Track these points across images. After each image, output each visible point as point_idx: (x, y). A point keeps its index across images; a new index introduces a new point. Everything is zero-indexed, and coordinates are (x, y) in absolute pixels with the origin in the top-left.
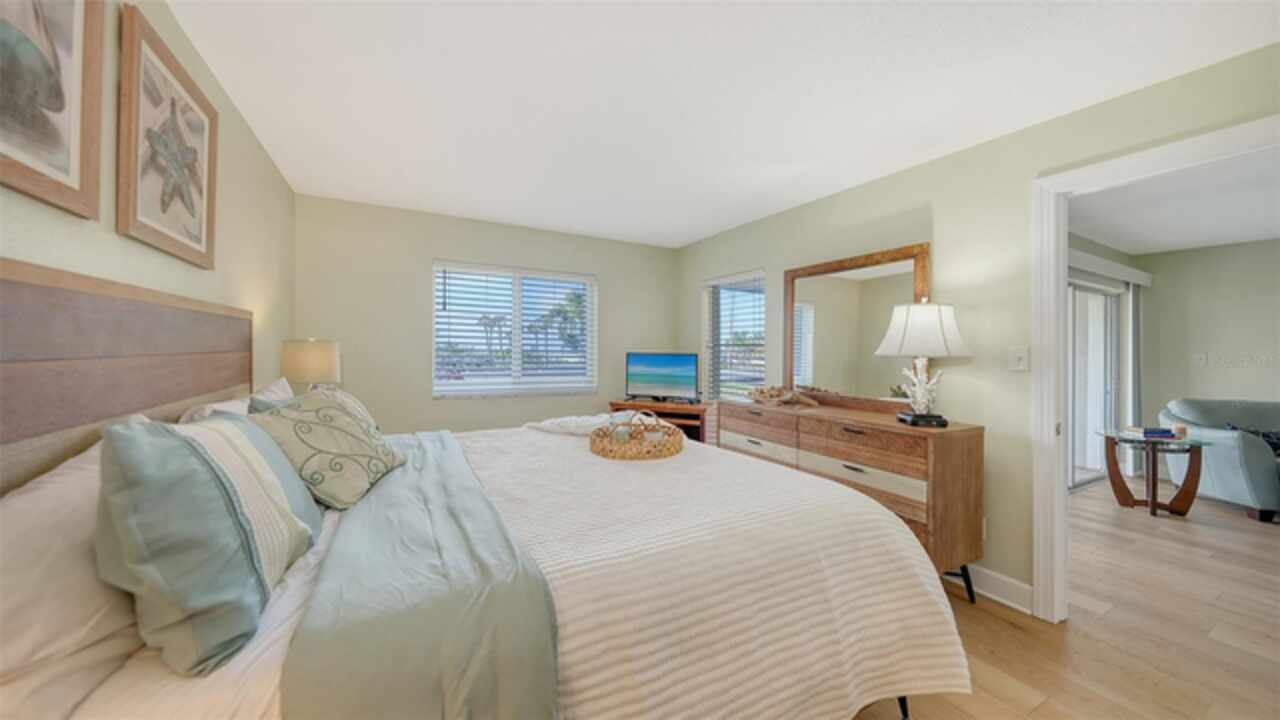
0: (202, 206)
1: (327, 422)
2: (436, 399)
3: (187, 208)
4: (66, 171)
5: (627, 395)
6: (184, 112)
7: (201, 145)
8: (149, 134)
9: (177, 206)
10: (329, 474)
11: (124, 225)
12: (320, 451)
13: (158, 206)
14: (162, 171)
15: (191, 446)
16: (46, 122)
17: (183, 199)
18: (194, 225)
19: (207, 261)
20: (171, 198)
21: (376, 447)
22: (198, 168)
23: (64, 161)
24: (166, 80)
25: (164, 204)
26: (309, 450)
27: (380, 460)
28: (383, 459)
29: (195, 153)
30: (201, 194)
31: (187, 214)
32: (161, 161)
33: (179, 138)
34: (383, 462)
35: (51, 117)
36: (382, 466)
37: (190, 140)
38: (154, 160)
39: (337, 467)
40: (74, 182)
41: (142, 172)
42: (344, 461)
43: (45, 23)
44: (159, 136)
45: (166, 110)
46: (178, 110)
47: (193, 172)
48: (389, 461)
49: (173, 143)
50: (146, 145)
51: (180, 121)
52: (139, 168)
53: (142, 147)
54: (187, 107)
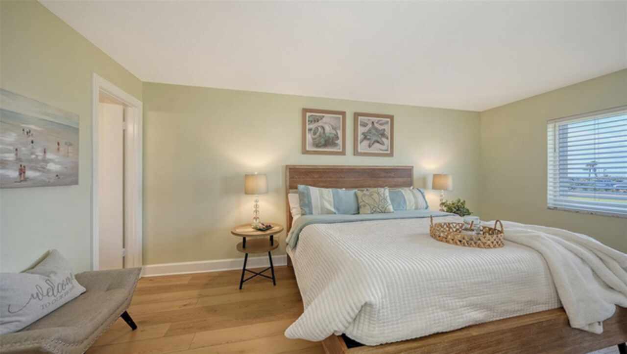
0: (387, 142)
1: (371, 195)
3: (381, 144)
4: (339, 149)
6: (377, 123)
7: (387, 128)
8: (363, 134)
9: (376, 145)
10: (362, 207)
11: (356, 153)
12: (364, 201)
13: (368, 147)
14: (369, 139)
16: (335, 143)
17: (378, 142)
18: (384, 148)
19: (391, 155)
20: (373, 143)
21: (380, 205)
22: (385, 133)
23: (338, 147)
24: (369, 120)
25: (370, 146)
26: (362, 201)
27: (379, 208)
28: (381, 209)
29: (384, 130)
30: (387, 138)
31: (381, 146)
32: (368, 137)
33: (376, 129)
34: (380, 210)
35: (337, 142)
36: (378, 210)
37: (381, 128)
38: (365, 138)
39: (364, 206)
40: (341, 150)
41: (361, 142)
42: (367, 205)
43: (334, 129)
44: (367, 132)
45: (370, 126)
46: (375, 123)
47: (383, 135)
48: (383, 210)
49: (374, 131)
50: (362, 136)
51: (376, 125)
52: (359, 142)
53: (360, 137)
54: (379, 121)
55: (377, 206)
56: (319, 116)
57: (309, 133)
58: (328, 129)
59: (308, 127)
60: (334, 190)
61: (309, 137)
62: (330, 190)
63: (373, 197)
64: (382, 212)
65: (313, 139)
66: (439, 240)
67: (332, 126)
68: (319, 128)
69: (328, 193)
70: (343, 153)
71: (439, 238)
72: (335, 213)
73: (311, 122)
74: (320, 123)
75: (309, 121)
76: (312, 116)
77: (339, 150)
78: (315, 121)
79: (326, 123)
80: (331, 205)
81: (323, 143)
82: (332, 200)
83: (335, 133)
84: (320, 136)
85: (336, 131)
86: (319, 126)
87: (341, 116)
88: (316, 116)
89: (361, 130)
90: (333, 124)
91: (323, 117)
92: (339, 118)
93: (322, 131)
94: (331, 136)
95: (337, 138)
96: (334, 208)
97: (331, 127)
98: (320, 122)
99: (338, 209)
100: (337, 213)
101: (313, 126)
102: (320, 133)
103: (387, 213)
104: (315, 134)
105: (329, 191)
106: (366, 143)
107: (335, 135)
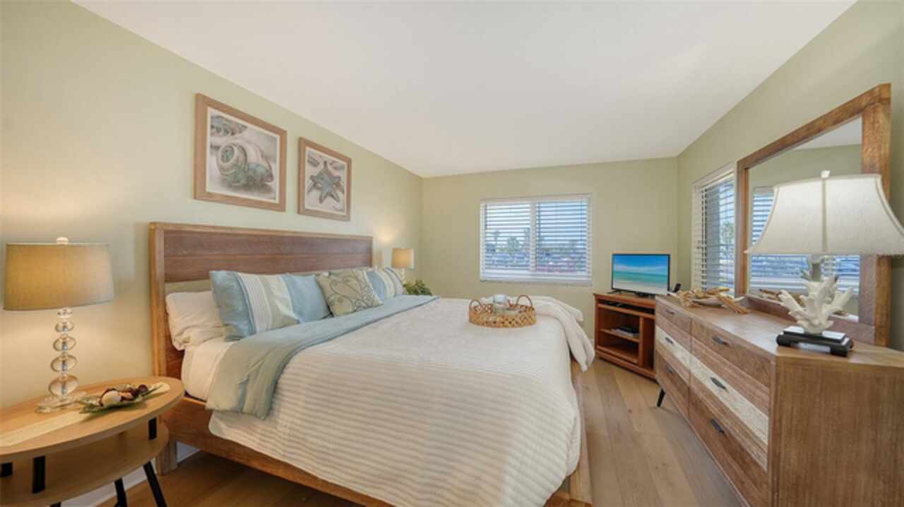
0: (342, 197)
1: (346, 282)
2: (481, 281)
3: (335, 199)
4: (274, 199)
5: (613, 288)
6: (331, 164)
7: (343, 174)
8: (312, 178)
9: (329, 199)
10: (336, 303)
11: (301, 210)
12: (336, 293)
13: (318, 201)
14: (319, 189)
15: (237, 280)
16: (266, 185)
17: (332, 196)
18: (339, 206)
19: (346, 218)
20: (325, 197)
21: (364, 296)
22: (341, 183)
23: (272, 195)
24: (321, 156)
25: (321, 200)
26: (332, 292)
27: (363, 301)
28: (366, 301)
29: (339, 178)
30: (343, 192)
31: (335, 202)
32: (319, 185)
33: (330, 174)
34: (365, 303)
35: (269, 184)
36: (364, 304)
37: (336, 173)
38: (315, 186)
39: (340, 301)
40: (277, 201)
41: (310, 191)
42: (344, 299)
43: (266, 158)
44: (318, 177)
45: (321, 166)
46: (328, 164)
47: (338, 185)
48: (370, 303)
49: (326, 177)
50: (311, 181)
51: (330, 168)
52: (306, 191)
53: (308, 183)
54: (334, 162)
55: (360, 299)
56: (237, 124)
57: (211, 153)
58: (253, 156)
59: (210, 140)
60: (288, 276)
61: (212, 162)
62: (279, 277)
63: (349, 283)
64: (369, 307)
65: (222, 169)
66: (495, 327)
67: (261, 151)
68: (235, 149)
69: (278, 283)
70: (281, 207)
71: (494, 325)
72: (298, 322)
73: (218, 130)
74: (237, 140)
75: (212, 127)
76: (218, 117)
77: (272, 201)
78: (226, 132)
79: (249, 142)
80: (287, 306)
81: (243, 181)
82: (288, 297)
83: (268, 168)
84: (235, 165)
85: (267, 160)
86: (234, 145)
87: (278, 137)
88: (230, 122)
89: (310, 171)
90: (263, 148)
91: (245, 127)
92: (275, 139)
93: (242, 157)
94: (260, 170)
95: (271, 177)
96: (294, 310)
97: (259, 153)
98: (237, 135)
99: (300, 313)
100: (301, 320)
101: (223, 141)
102: (237, 160)
103: (376, 306)
104: (225, 158)
105: (279, 280)
106: (315, 194)
107: (267, 171)
